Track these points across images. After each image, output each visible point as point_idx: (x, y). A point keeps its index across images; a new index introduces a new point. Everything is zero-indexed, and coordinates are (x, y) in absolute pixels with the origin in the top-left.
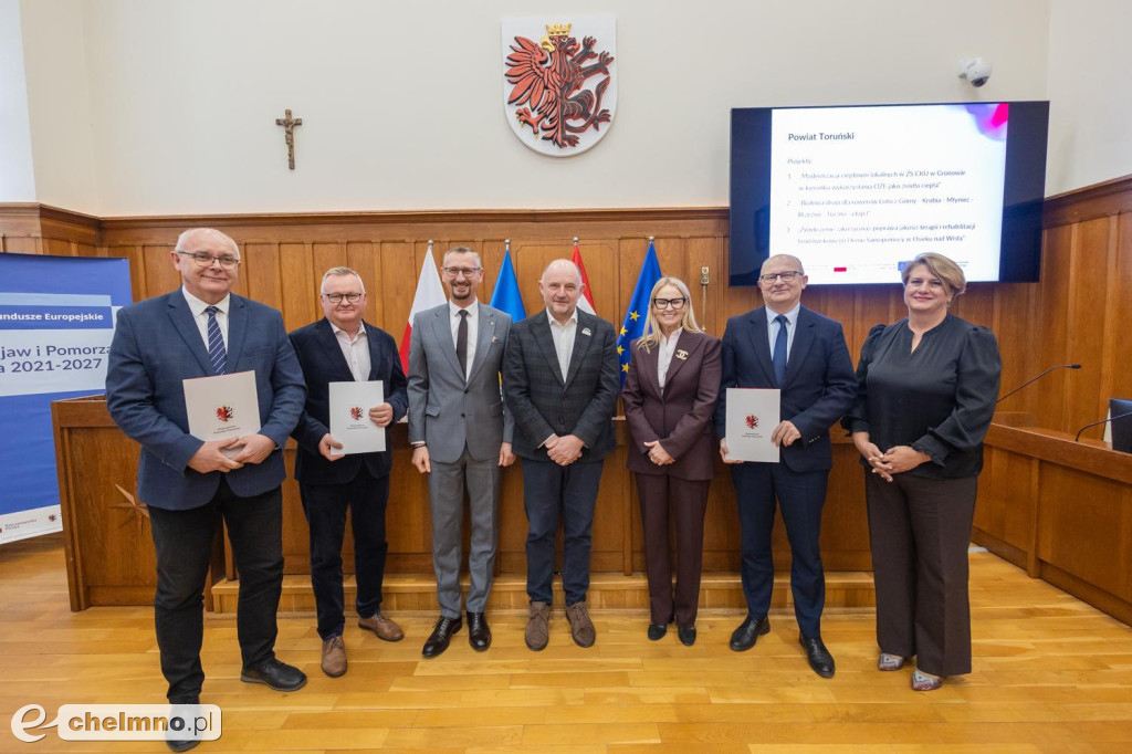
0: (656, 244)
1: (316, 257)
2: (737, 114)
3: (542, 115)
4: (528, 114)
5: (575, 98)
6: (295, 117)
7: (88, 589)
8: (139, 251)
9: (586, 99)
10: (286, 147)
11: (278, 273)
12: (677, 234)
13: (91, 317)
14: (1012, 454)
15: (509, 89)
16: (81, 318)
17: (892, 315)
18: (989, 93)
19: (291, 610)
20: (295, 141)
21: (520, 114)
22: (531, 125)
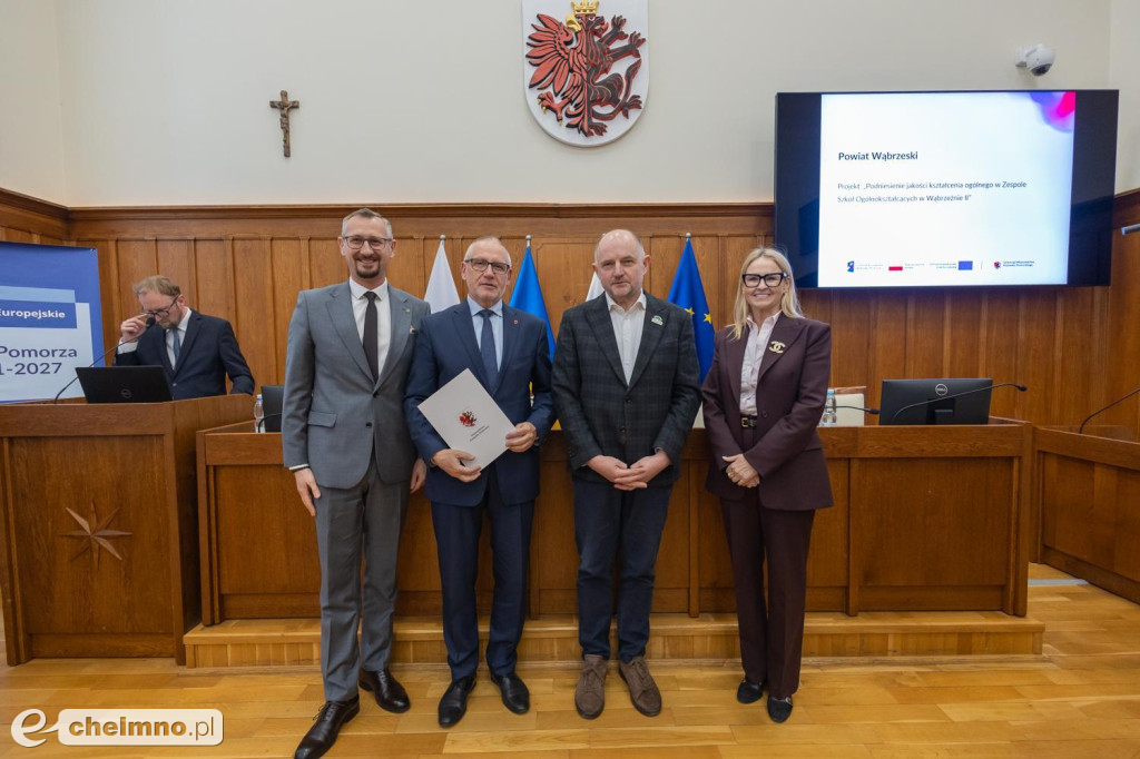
0: (693, 242)
1: (313, 253)
2: (783, 99)
3: (566, 100)
4: (551, 99)
5: (603, 83)
6: (291, 99)
7: (29, 636)
8: (111, 245)
9: (615, 83)
10: (281, 132)
11: (269, 272)
12: (714, 232)
13: (50, 314)
15: (530, 72)
16: (39, 315)
17: (948, 322)
18: (1053, 81)
19: (281, 663)
20: (291, 125)
21: (542, 99)
22: (554, 111)
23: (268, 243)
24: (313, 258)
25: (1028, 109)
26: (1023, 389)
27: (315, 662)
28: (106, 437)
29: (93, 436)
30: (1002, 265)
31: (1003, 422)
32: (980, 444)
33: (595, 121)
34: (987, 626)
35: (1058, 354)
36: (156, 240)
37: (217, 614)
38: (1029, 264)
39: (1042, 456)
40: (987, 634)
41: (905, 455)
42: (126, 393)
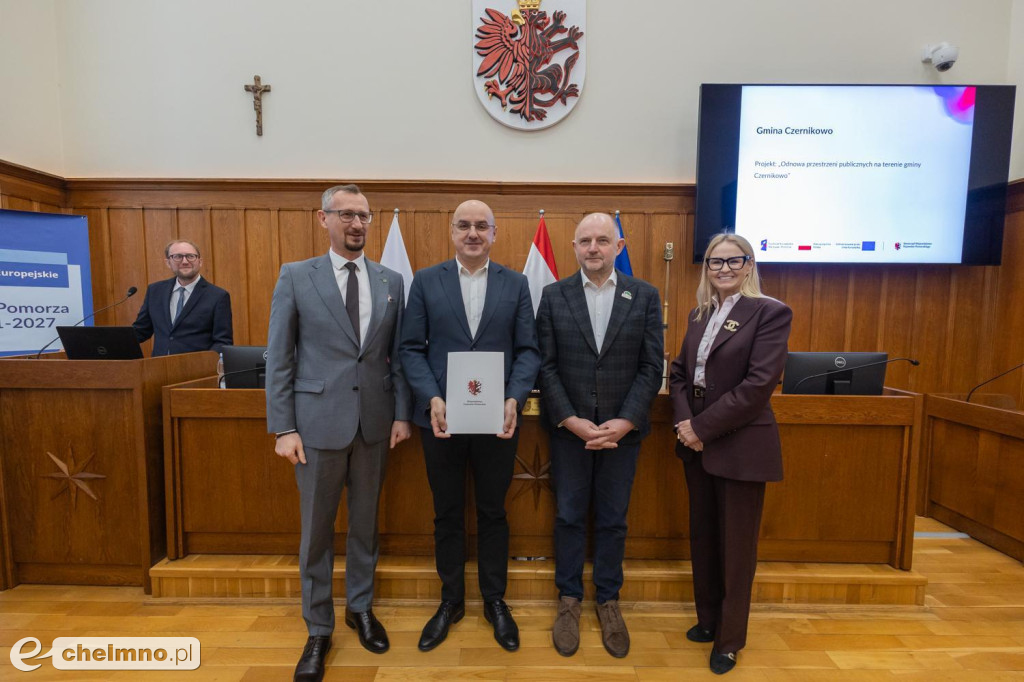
0: (621, 219)
1: (282, 223)
2: (707, 90)
3: (511, 88)
4: (497, 86)
5: (544, 72)
6: (263, 83)
7: (16, 565)
8: (103, 212)
9: (555, 73)
10: (254, 114)
11: (243, 240)
13: (45, 275)
15: (479, 61)
16: (35, 275)
17: (851, 296)
18: (955, 76)
19: (237, 595)
20: (263, 107)
21: (489, 86)
22: (499, 97)
23: (241, 213)
24: (282, 227)
25: (932, 101)
26: (916, 364)
27: (267, 595)
28: (82, 390)
29: (71, 389)
30: (902, 246)
31: (896, 393)
32: (874, 413)
34: (874, 579)
35: (950, 326)
36: (143, 209)
37: (181, 549)
38: (927, 245)
39: (931, 420)
40: (874, 586)
41: (804, 422)
42: (102, 350)
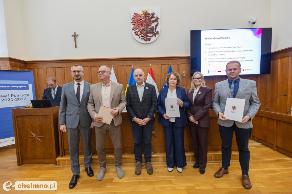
0: (171, 66)
2: (192, 32)
3: (141, 33)
4: (137, 33)
5: (150, 28)
6: (76, 34)
7: (22, 159)
8: (36, 69)
9: (152, 29)
10: (74, 42)
12: (176, 63)
13: (23, 87)
14: (268, 118)
15: (133, 26)
16: (20, 87)
20: (77, 40)
21: (135, 33)
22: (138, 35)
28: (38, 115)
29: (35, 116)
30: (244, 70)
33: (148, 37)
35: (259, 90)
36: (46, 68)
37: (63, 154)
38: (251, 70)
42: (42, 105)
